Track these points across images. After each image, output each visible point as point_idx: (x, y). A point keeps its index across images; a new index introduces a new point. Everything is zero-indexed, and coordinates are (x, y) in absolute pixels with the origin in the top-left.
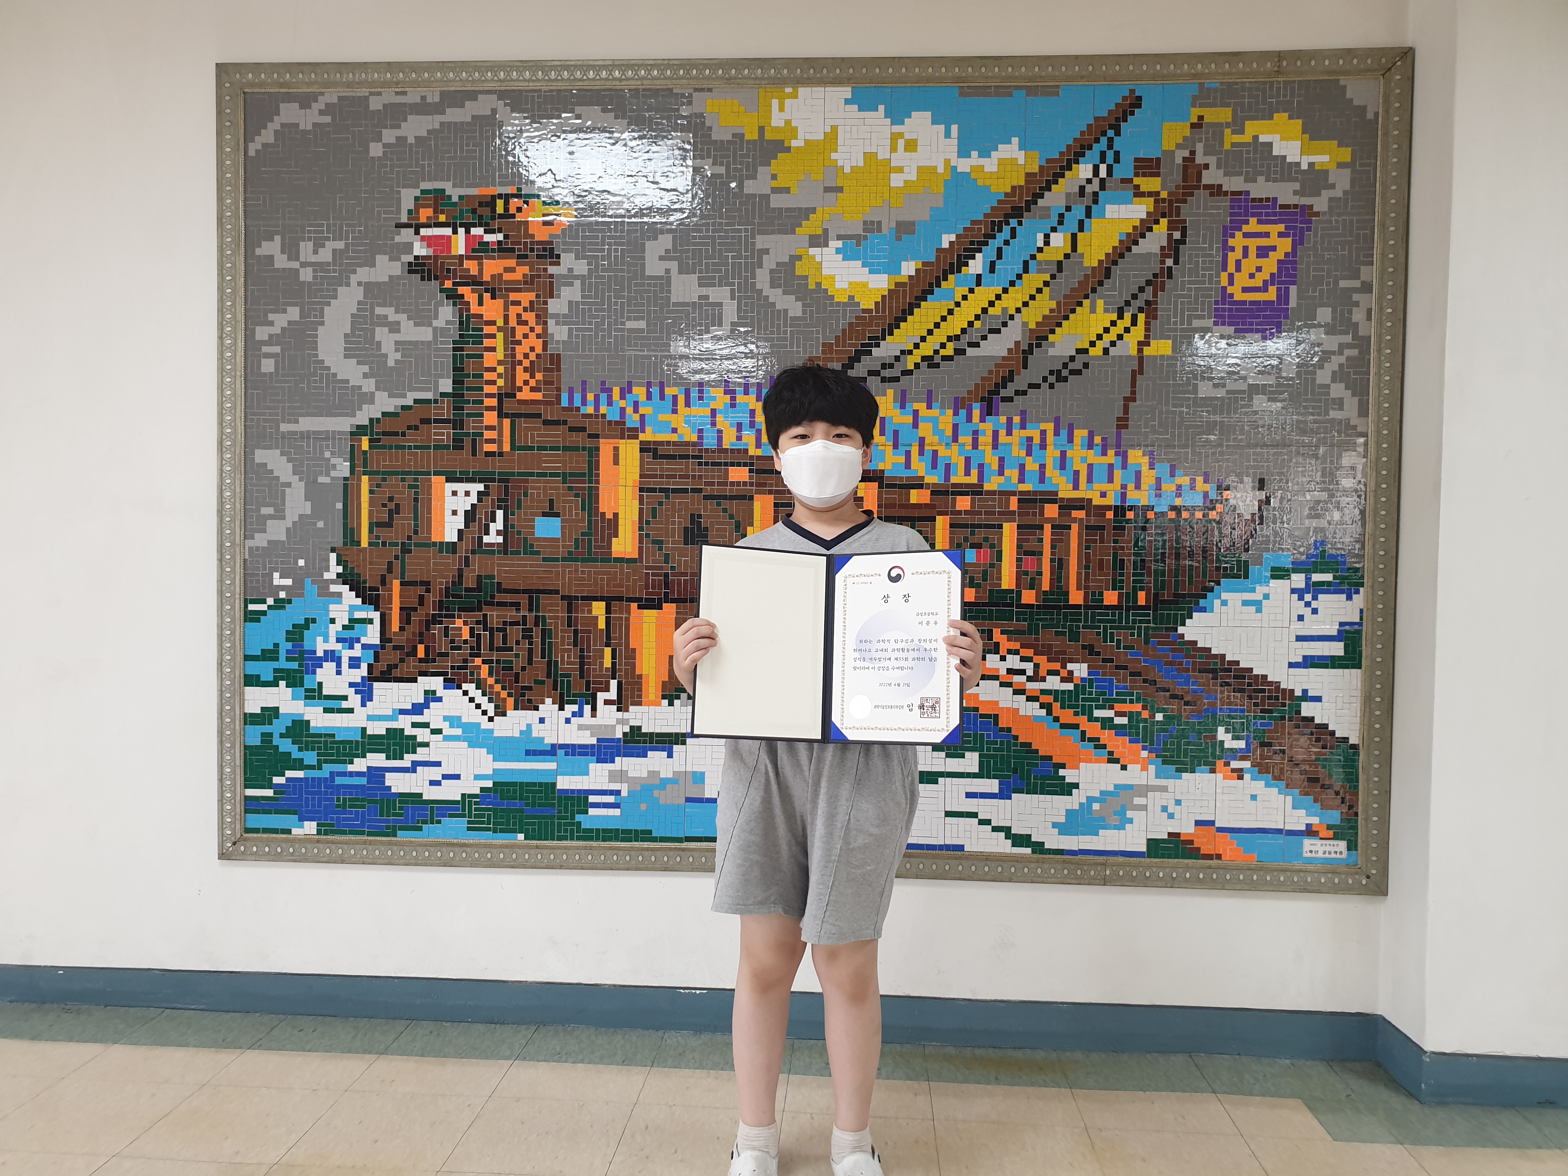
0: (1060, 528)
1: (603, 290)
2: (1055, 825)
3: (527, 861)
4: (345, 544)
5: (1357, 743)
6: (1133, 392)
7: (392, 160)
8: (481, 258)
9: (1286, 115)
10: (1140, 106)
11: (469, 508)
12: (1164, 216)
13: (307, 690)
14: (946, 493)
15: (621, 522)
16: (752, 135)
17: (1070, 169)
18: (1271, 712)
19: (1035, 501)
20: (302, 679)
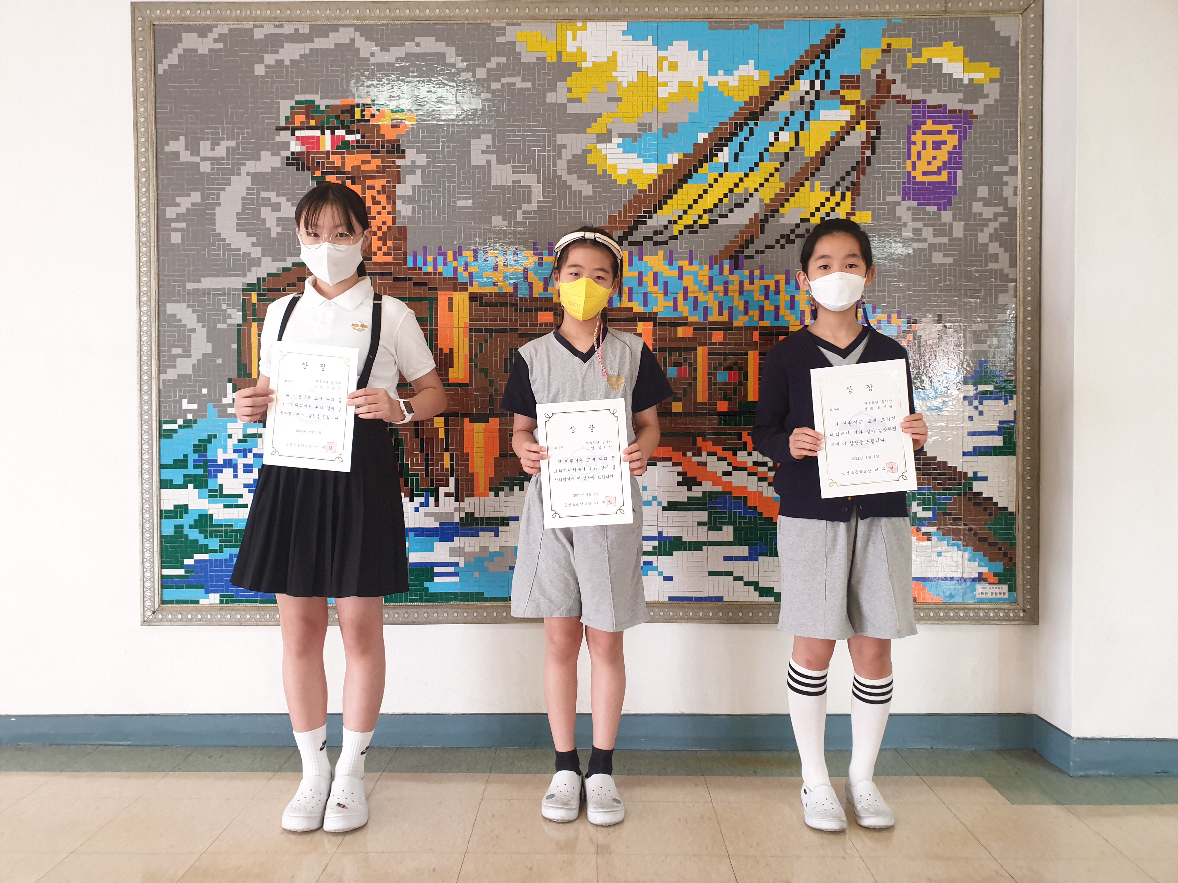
1: (439, 177)
4: (239, 376)
5: (1014, 511)
7: (272, 78)
8: (343, 153)
9: (952, 43)
10: (843, 36)
12: (863, 118)
13: (210, 491)
14: (705, 329)
15: (455, 355)
17: (793, 83)
18: (950, 489)
19: (772, 334)
20: (206, 482)
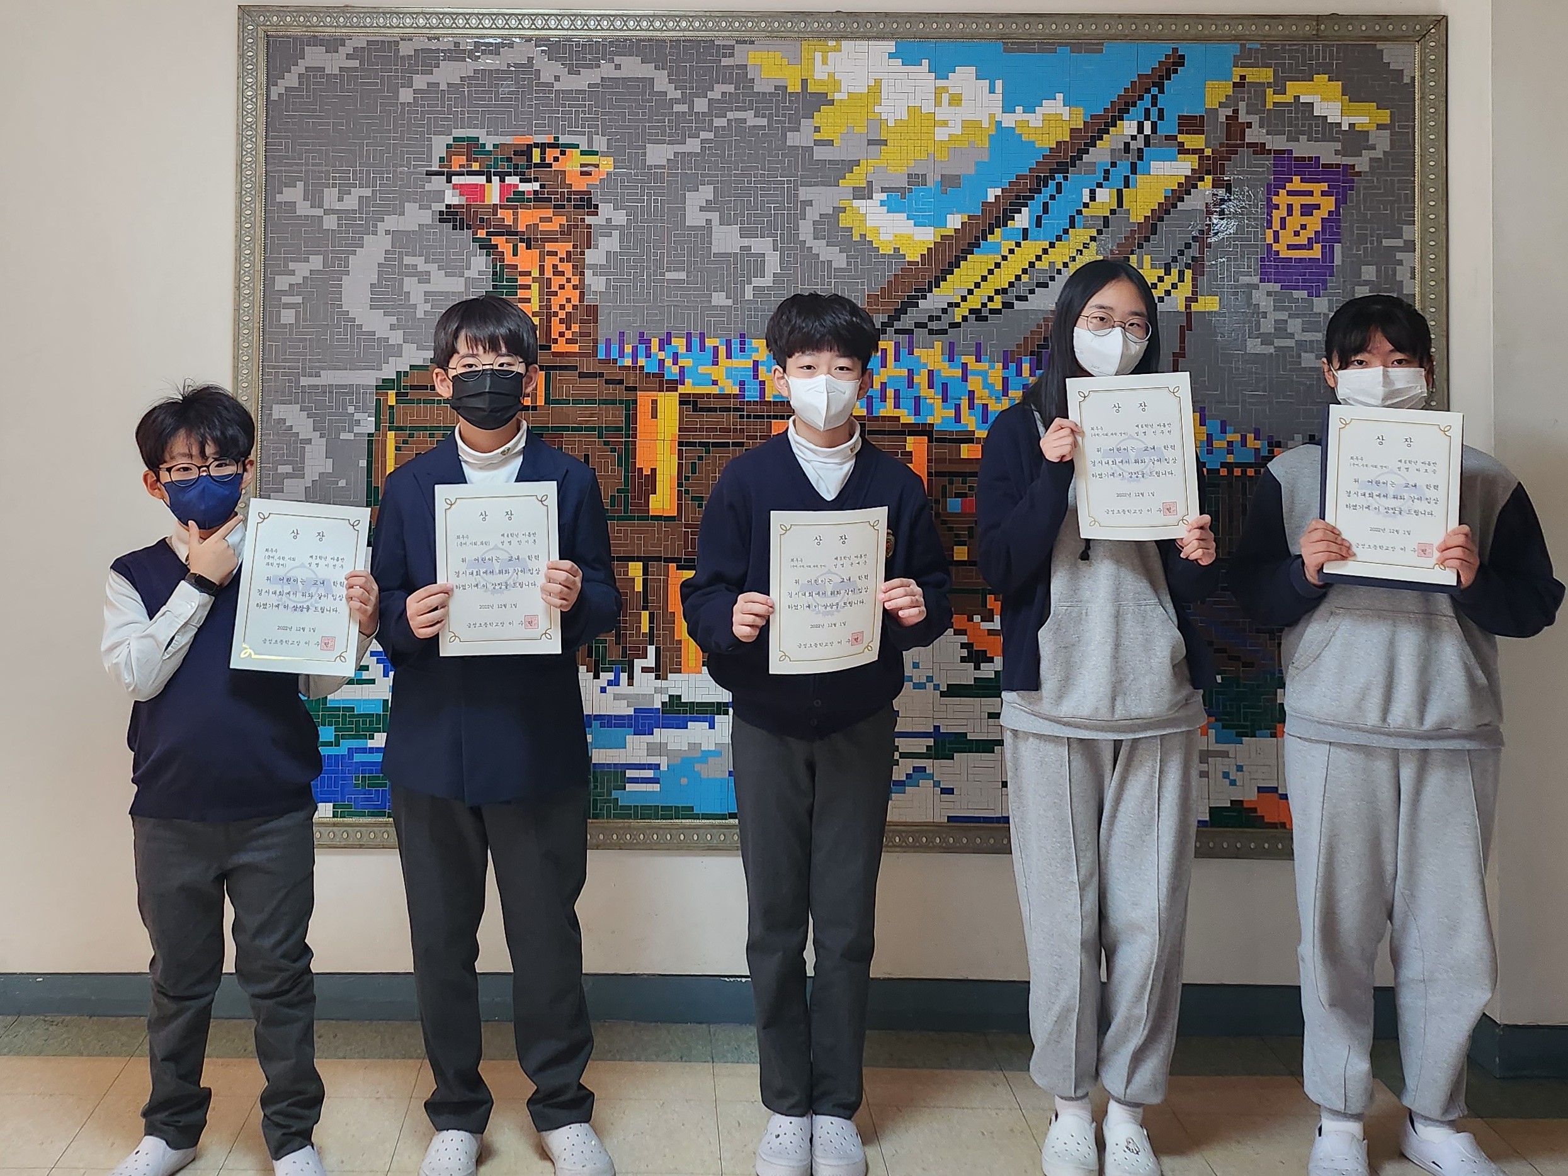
1: (642, 241)
4: (368, 503)
6: (1182, 348)
7: (423, 106)
9: (1326, 77)
10: (1183, 65)
12: (1208, 173)
16: (795, 87)
17: (1115, 125)
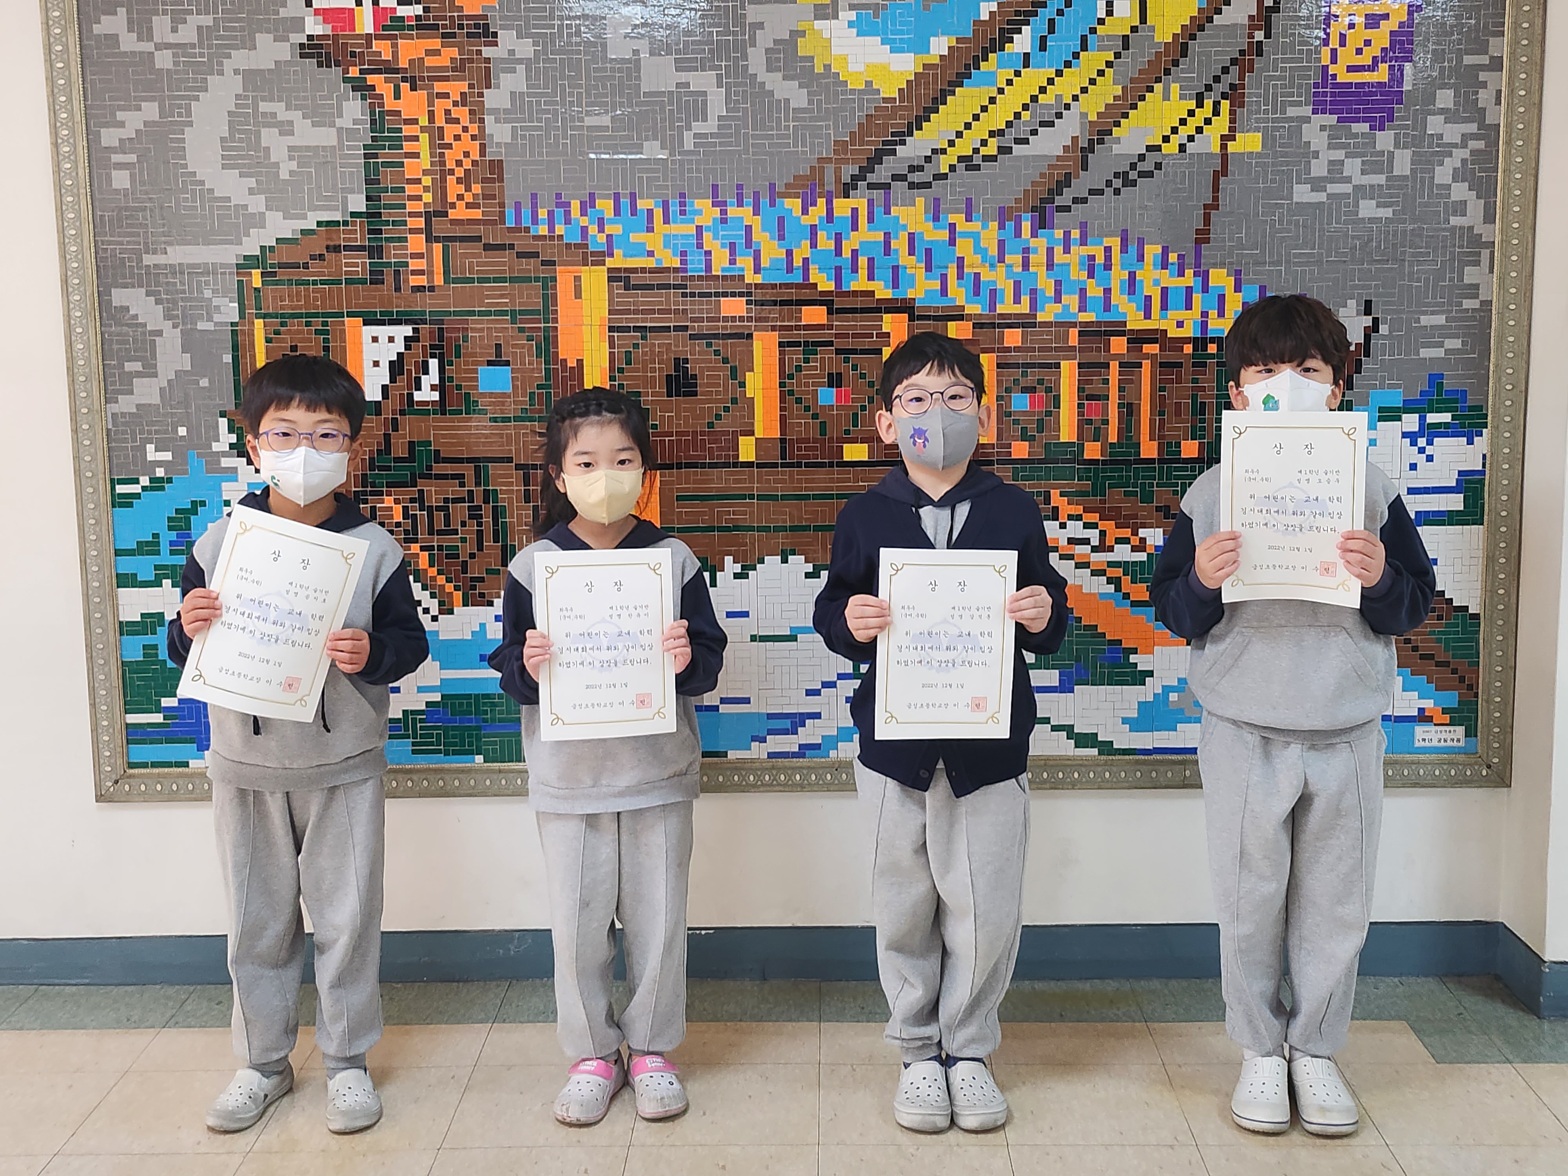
0: (1129, 367)
2: (1125, 721)
3: (488, 788)
5: (1477, 612)
6: (1216, 199)
8: (395, 37)
11: (395, 358)
14: (992, 326)
15: (587, 366)
19: (1099, 333)
